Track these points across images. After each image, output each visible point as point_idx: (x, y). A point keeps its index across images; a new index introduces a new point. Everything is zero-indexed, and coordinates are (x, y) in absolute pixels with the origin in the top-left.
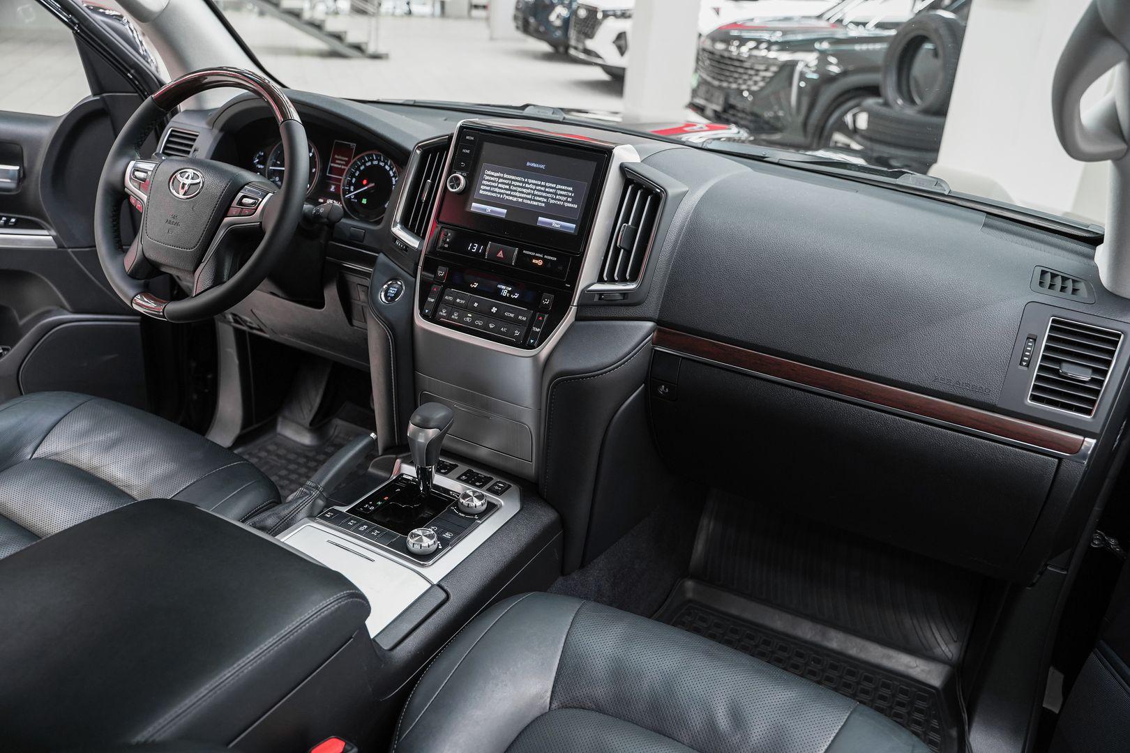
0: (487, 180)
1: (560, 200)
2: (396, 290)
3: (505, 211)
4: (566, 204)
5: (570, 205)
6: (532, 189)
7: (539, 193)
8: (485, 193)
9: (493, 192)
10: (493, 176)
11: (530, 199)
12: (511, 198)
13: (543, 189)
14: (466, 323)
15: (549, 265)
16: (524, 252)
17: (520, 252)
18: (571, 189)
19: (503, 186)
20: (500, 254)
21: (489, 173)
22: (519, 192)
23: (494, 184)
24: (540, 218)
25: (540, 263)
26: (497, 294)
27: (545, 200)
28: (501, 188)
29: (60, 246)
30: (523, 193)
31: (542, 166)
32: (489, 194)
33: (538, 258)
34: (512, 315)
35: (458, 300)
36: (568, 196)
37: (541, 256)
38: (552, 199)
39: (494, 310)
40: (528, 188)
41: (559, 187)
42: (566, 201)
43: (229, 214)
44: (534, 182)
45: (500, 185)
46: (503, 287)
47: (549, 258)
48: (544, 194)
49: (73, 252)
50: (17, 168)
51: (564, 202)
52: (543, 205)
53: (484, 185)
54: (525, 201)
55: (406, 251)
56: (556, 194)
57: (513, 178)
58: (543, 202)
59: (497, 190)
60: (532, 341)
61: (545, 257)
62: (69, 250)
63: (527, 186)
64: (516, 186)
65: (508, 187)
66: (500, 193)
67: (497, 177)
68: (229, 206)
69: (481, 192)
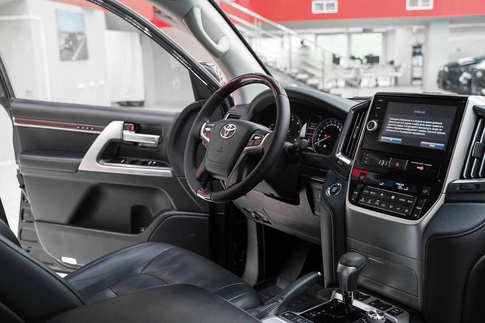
0: (391, 123)
1: (434, 131)
2: (336, 188)
3: (401, 140)
4: (438, 133)
5: (441, 133)
6: (417, 126)
7: (422, 128)
8: (389, 130)
9: (394, 129)
10: (393, 121)
11: (416, 132)
12: (404, 132)
13: (424, 125)
14: (376, 205)
15: (427, 169)
16: (412, 162)
17: (409, 163)
18: (441, 124)
19: (400, 126)
20: (397, 164)
21: (392, 119)
22: (409, 128)
23: (394, 125)
24: (422, 142)
25: (422, 168)
26: (395, 188)
27: (425, 132)
28: (399, 127)
29: (174, 176)
30: (411, 128)
31: (424, 112)
32: (391, 131)
33: (420, 166)
34: (404, 200)
35: (371, 193)
36: (439, 128)
37: (422, 164)
38: (430, 130)
39: (393, 197)
40: (414, 126)
41: (434, 123)
42: (438, 131)
43: (247, 146)
44: (418, 121)
45: (398, 125)
46: (399, 184)
47: (427, 165)
48: (425, 128)
49: (180, 179)
50: (159, 137)
51: (437, 131)
52: (424, 134)
53: (388, 126)
54: (413, 133)
55: (343, 166)
56: (432, 127)
57: (406, 120)
58: (424, 133)
59: (396, 128)
60: (416, 215)
61: (425, 164)
62: (178, 178)
63: (414, 124)
64: (408, 125)
65: (402, 126)
66: (398, 130)
67: (396, 121)
68: (248, 141)
69: (387, 130)
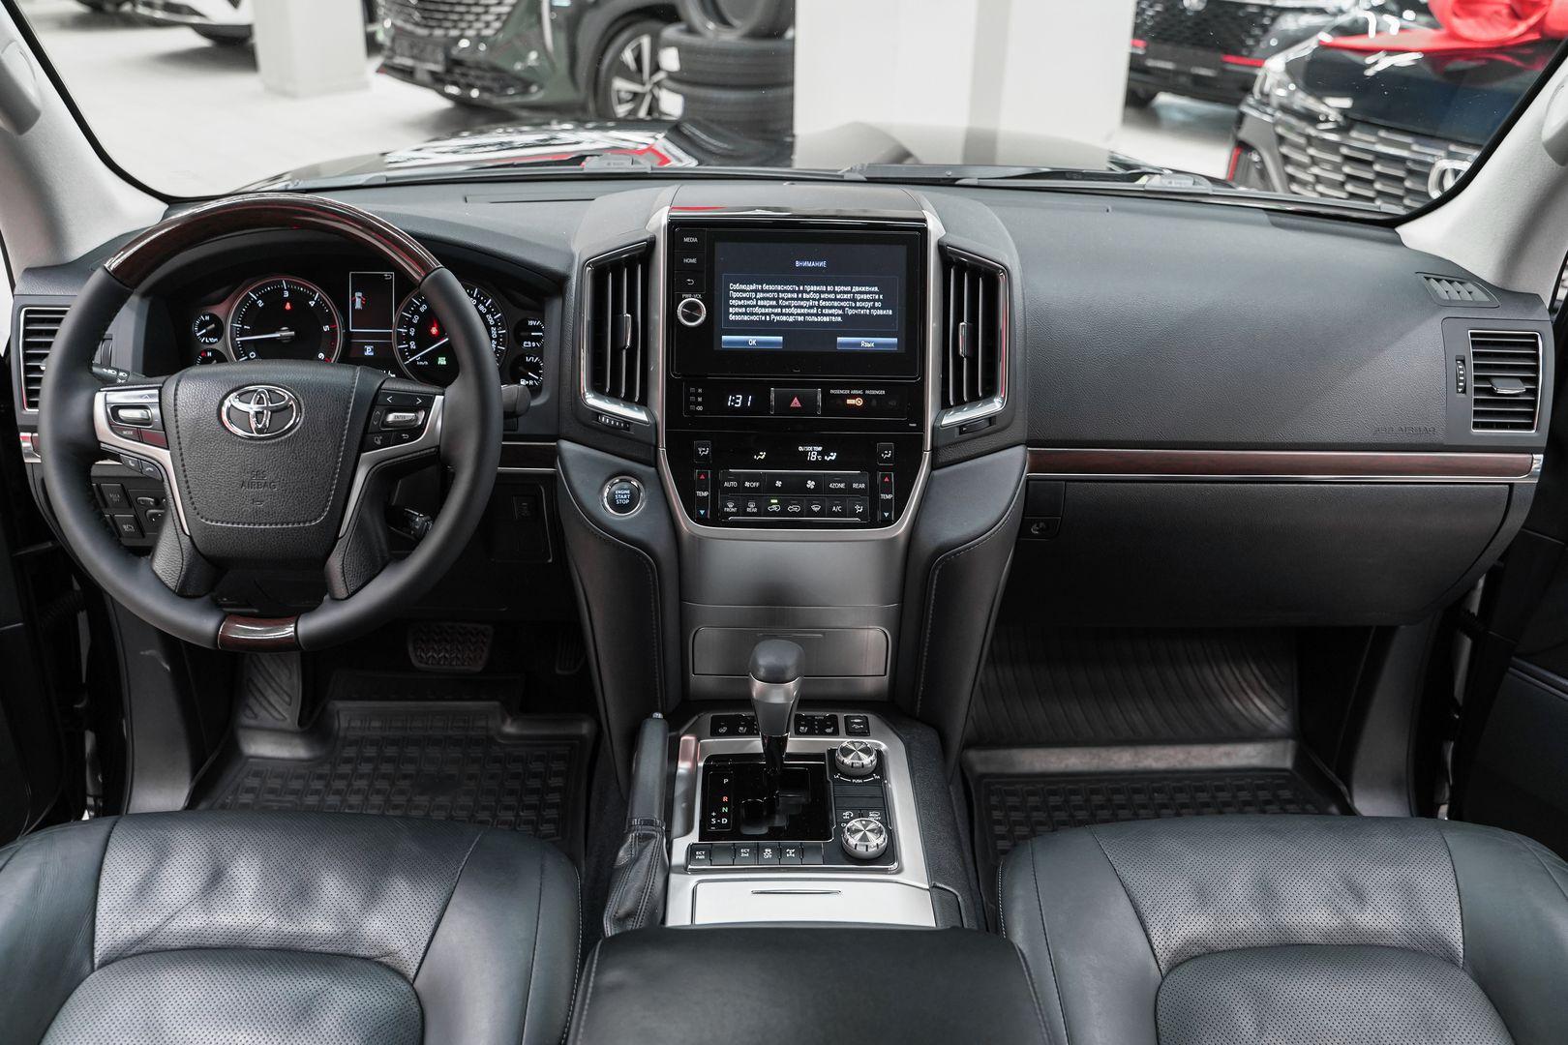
0: (737, 298)
1: (863, 308)
2: (628, 492)
3: (780, 338)
4: (874, 312)
5: (880, 312)
6: (814, 299)
7: (828, 304)
8: (738, 318)
9: (752, 314)
10: (744, 291)
11: (817, 315)
12: (784, 318)
13: (832, 296)
14: (774, 514)
15: (874, 403)
16: (832, 391)
17: (826, 395)
18: (876, 289)
19: (766, 303)
20: (796, 403)
21: (737, 286)
22: (795, 307)
23: (749, 302)
24: (840, 339)
25: (859, 402)
26: (802, 461)
27: (841, 312)
28: (765, 307)
30: (802, 307)
31: (823, 264)
32: (746, 318)
33: (854, 397)
34: (842, 486)
35: (747, 484)
36: (874, 300)
37: (860, 392)
38: (851, 308)
39: (811, 484)
40: (808, 300)
41: (856, 289)
42: (873, 307)
44: (815, 288)
45: (760, 303)
46: (809, 448)
47: (874, 392)
48: (836, 304)
51: (870, 309)
52: (839, 319)
53: (733, 306)
54: (809, 319)
55: (628, 429)
56: (854, 300)
57: (779, 288)
58: (838, 315)
59: (756, 310)
60: (884, 513)
61: (867, 392)
63: (805, 296)
64: (788, 299)
65: (775, 303)
66: (765, 314)
67: (752, 291)
69: (732, 317)
